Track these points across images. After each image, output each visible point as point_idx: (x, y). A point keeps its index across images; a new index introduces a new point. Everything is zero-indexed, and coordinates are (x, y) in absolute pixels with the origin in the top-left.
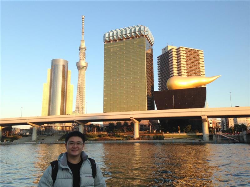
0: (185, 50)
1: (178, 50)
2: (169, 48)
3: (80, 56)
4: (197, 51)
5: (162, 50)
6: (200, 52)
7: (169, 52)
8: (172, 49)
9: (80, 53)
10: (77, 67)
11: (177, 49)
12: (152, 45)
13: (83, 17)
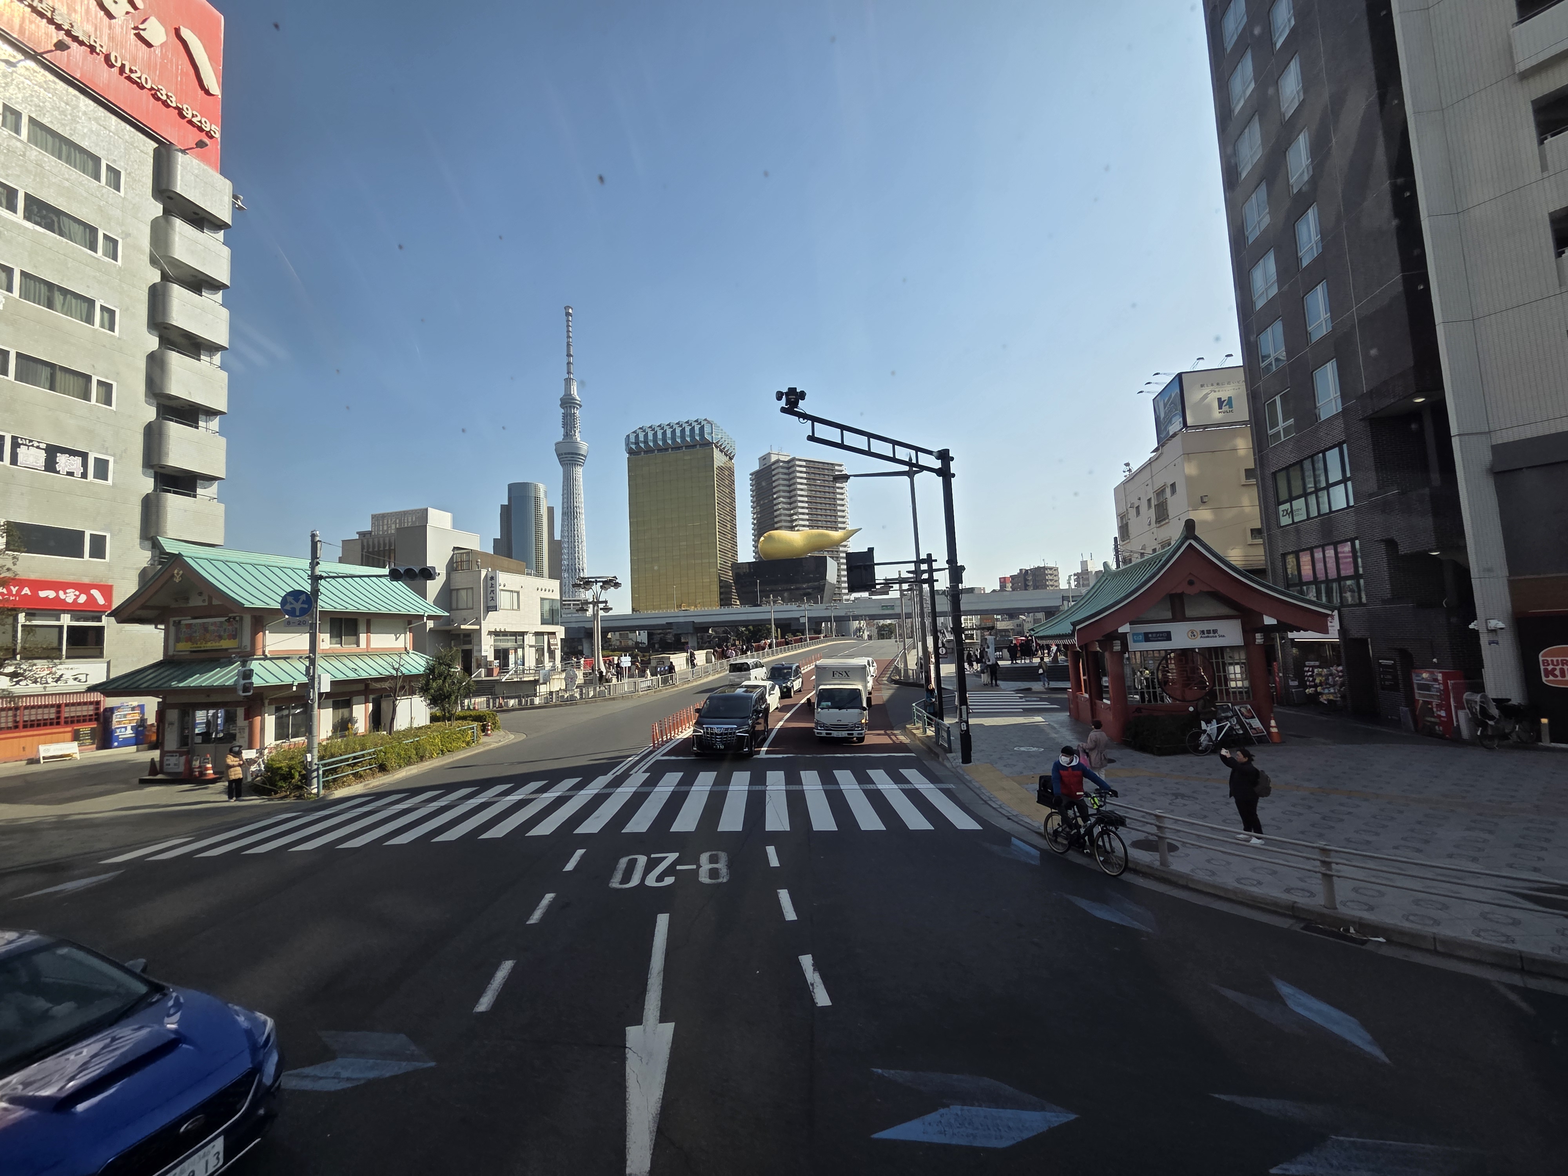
0: (804, 463)
1: (790, 464)
2: (774, 458)
3: (565, 425)
4: (830, 467)
5: (759, 459)
6: (837, 468)
7: (773, 467)
8: (778, 461)
9: (565, 416)
10: (558, 455)
11: (788, 462)
12: (731, 459)
13: (570, 311)
